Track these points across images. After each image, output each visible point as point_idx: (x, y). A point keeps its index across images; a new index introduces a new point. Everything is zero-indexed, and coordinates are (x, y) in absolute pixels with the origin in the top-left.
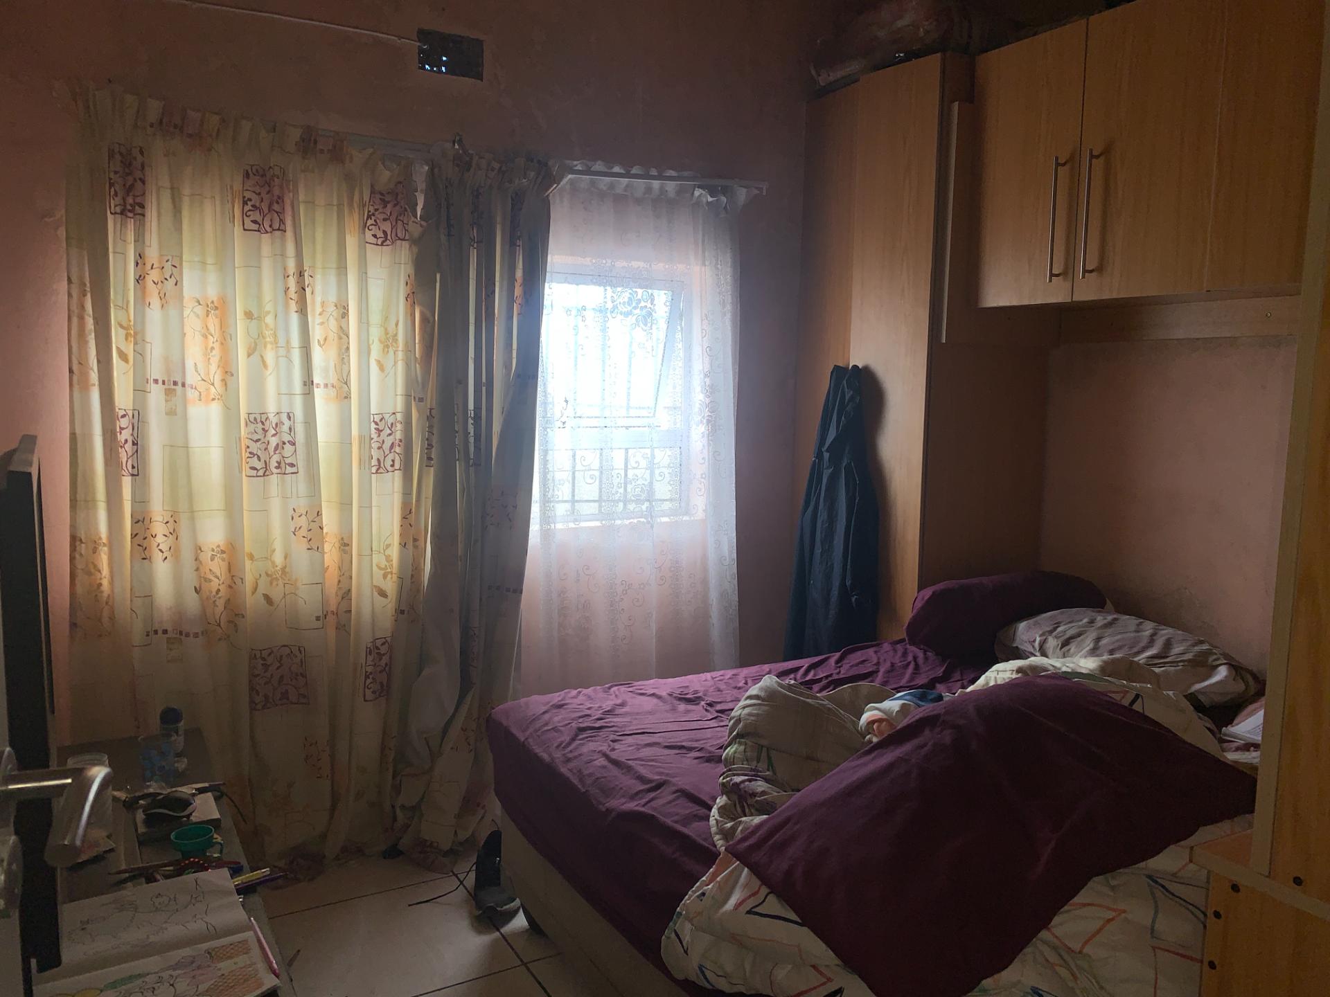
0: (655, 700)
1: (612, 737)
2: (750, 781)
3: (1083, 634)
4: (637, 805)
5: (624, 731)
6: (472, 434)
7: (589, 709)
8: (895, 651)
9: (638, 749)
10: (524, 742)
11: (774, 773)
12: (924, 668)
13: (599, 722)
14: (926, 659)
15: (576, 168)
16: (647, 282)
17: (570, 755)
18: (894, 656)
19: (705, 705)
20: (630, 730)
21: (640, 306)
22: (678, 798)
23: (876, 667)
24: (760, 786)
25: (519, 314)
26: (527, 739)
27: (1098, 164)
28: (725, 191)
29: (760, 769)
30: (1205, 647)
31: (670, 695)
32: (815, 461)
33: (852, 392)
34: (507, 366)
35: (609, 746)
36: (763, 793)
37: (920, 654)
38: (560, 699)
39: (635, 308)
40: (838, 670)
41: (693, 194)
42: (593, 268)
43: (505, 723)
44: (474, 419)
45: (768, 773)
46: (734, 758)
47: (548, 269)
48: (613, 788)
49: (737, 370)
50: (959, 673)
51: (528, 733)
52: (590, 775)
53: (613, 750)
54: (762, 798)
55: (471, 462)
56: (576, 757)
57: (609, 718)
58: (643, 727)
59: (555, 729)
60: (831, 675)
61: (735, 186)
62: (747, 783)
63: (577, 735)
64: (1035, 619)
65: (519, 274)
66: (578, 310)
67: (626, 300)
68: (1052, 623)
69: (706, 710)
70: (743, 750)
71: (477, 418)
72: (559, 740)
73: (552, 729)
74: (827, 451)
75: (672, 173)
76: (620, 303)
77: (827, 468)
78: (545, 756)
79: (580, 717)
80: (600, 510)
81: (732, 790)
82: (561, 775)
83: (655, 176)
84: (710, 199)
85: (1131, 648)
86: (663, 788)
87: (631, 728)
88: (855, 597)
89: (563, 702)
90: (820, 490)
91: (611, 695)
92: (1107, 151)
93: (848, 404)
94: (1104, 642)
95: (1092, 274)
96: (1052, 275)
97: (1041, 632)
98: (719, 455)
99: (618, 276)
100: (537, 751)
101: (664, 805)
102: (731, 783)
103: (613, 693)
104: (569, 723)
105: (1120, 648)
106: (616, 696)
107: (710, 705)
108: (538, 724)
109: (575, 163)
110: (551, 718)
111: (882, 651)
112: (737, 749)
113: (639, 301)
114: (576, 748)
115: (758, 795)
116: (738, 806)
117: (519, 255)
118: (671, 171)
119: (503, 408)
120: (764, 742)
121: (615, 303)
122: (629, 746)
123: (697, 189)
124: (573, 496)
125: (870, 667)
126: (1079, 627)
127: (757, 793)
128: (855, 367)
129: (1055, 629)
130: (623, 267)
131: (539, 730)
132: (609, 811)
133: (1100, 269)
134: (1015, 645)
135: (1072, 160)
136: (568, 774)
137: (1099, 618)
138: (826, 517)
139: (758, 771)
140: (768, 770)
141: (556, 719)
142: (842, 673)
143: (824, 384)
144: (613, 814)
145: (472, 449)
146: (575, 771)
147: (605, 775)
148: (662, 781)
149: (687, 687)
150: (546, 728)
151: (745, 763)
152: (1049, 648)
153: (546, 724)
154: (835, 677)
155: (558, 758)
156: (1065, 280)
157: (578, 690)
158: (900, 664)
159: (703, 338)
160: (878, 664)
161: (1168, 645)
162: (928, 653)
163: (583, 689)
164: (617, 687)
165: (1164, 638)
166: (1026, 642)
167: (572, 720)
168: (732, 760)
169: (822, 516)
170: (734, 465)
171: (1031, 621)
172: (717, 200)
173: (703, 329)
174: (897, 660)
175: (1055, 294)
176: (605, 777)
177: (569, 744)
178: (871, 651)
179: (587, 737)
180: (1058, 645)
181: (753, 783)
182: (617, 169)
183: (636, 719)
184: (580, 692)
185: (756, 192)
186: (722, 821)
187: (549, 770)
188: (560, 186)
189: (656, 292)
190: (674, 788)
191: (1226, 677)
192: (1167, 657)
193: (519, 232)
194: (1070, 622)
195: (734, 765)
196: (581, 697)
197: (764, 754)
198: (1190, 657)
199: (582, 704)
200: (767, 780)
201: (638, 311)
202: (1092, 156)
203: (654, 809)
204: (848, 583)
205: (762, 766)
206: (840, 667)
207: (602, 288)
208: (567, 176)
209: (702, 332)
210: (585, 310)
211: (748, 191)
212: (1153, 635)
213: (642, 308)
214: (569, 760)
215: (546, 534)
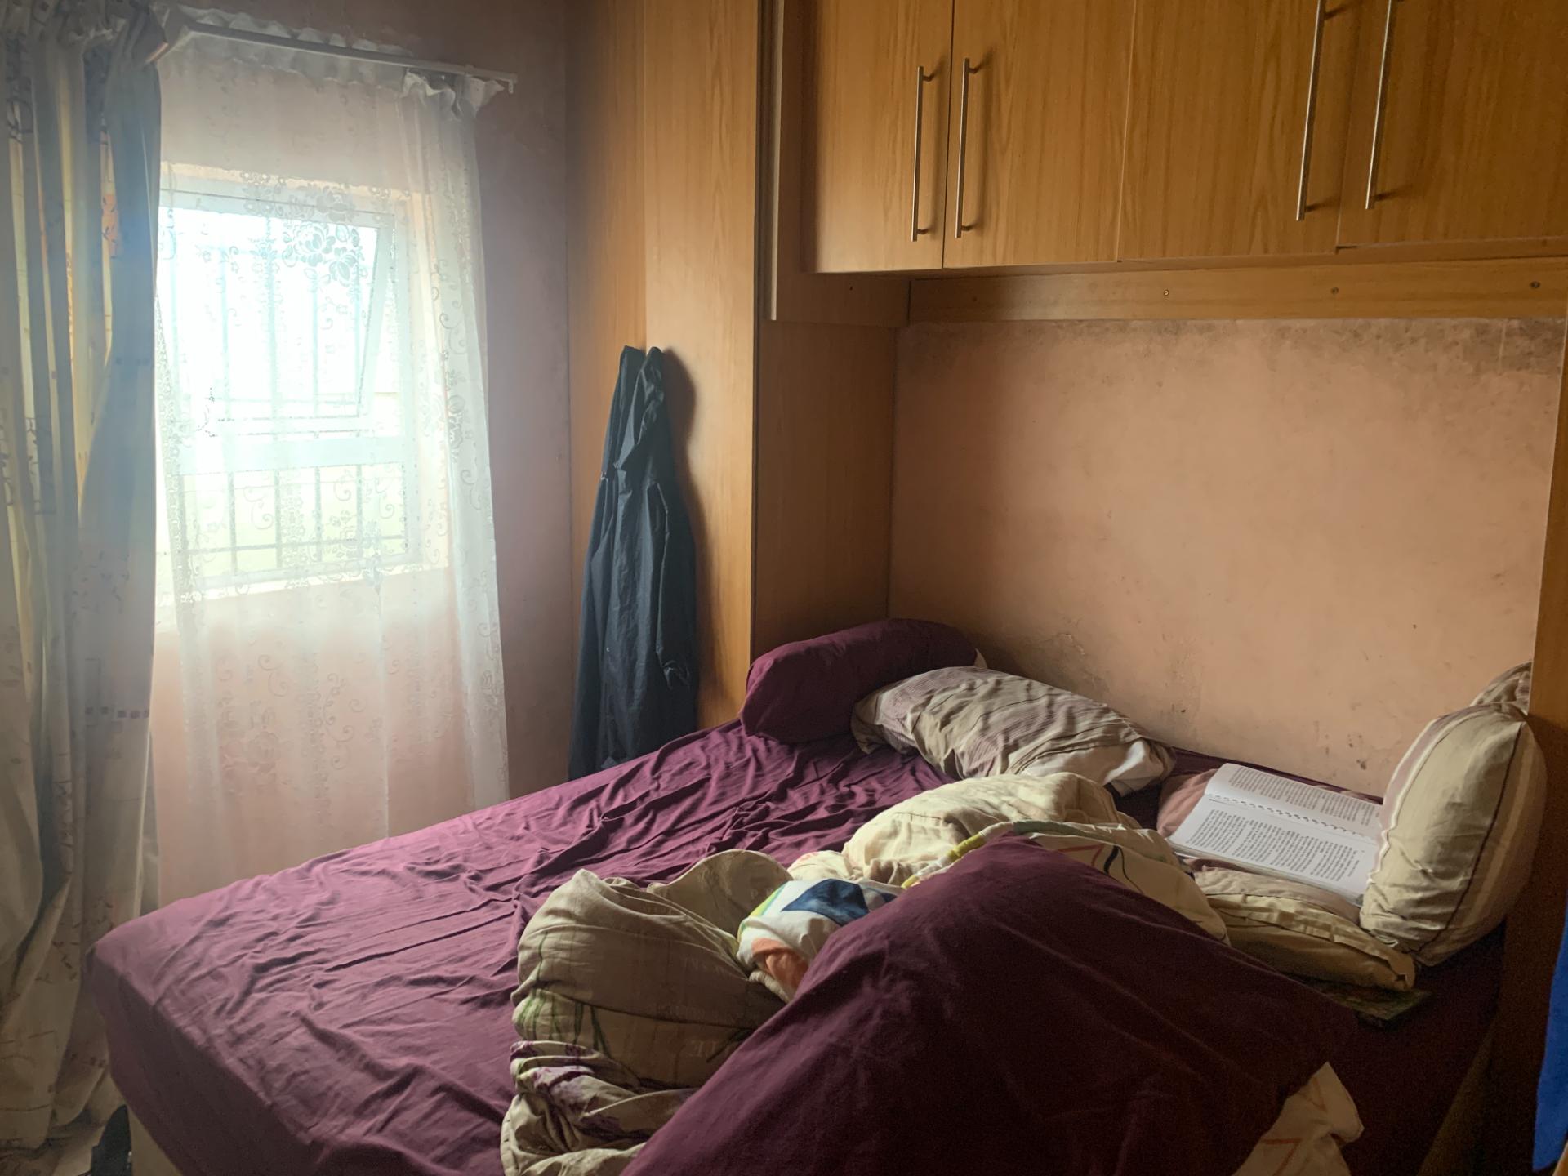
0: (385, 882)
1: (319, 976)
2: (569, 1077)
3: (965, 706)
4: (369, 1131)
5: (337, 958)
6: (35, 459)
7: (275, 918)
8: (728, 743)
9: (364, 996)
10: (155, 1007)
11: (606, 1051)
12: (768, 766)
13: (293, 944)
14: (769, 750)
15: (203, 22)
16: (344, 213)
17: (242, 1029)
18: (727, 753)
19: (469, 881)
20: (349, 954)
21: (334, 247)
22: (438, 1106)
23: (706, 772)
24: (587, 1086)
25: (113, 258)
26: (160, 1000)
27: (976, 79)
28: (452, 81)
29: (583, 1047)
30: (1112, 717)
31: (411, 869)
32: (605, 480)
33: (652, 387)
34: (96, 343)
35: (313, 998)
36: (595, 1102)
37: (761, 747)
38: (222, 905)
39: (327, 251)
40: (655, 785)
41: (403, 82)
42: (245, 187)
43: (119, 967)
44: (37, 433)
45: (596, 1055)
46: (534, 1027)
47: (163, 183)
48: (324, 1094)
49: (486, 349)
50: (812, 769)
51: (162, 986)
52: (280, 1069)
53: (321, 1005)
54: (594, 1112)
55: (38, 506)
56: (251, 1032)
57: (308, 933)
58: (370, 942)
59: (214, 974)
60: (647, 794)
61: (468, 76)
62: (564, 1083)
63: (253, 982)
64: (900, 686)
65: (109, 189)
66: (224, 253)
67: (311, 238)
68: (925, 691)
69: (472, 890)
70: (549, 1011)
71: (43, 432)
72: (222, 996)
73: (209, 973)
74: (623, 468)
75: (370, 46)
76: (301, 244)
77: (623, 492)
78: (194, 1032)
79: (259, 940)
80: (280, 561)
81: (538, 1095)
82: (226, 1074)
83: (342, 48)
84: (431, 92)
85: (1029, 725)
86: (413, 1084)
87: (349, 949)
88: (670, 669)
89: (229, 912)
90: (615, 520)
91: (311, 882)
92: (987, 63)
93: (649, 402)
94: (993, 719)
95: (970, 232)
96: (917, 232)
97: (912, 706)
98: (469, 476)
99: (293, 201)
100: (181, 1024)
101: (417, 1124)
102: (536, 1084)
103: (314, 878)
104: (241, 957)
105: (1016, 726)
106: (321, 883)
107: (476, 878)
108: (181, 967)
109: (201, 12)
110: (206, 950)
111: (711, 746)
112: (538, 1008)
113: (332, 240)
114: (252, 1012)
115: (585, 1107)
116: (550, 1125)
117: (107, 157)
118: (366, 42)
119: (93, 414)
120: (587, 995)
121: (292, 244)
122: (349, 992)
123: (409, 74)
124: (234, 540)
125: (698, 773)
126: (958, 697)
127: (583, 1103)
128: (655, 350)
129: (928, 700)
130: (301, 188)
131: (183, 979)
132: (318, 1145)
133: (979, 225)
134: (878, 723)
135: (940, 74)
136: (240, 1071)
137: (979, 682)
138: (624, 562)
139: (580, 1052)
140: (596, 1048)
141: (215, 951)
142: (662, 787)
143: (611, 374)
144: (326, 1152)
145: (36, 482)
146: (251, 1062)
147: (307, 1066)
148: (409, 1070)
149: (437, 848)
150: (196, 974)
151: (555, 1035)
152: (925, 728)
153: (197, 965)
154: (654, 796)
155: (220, 1036)
156: (933, 238)
157: (256, 879)
158: (737, 764)
159: (434, 300)
160: (708, 766)
161: (1071, 719)
162: (770, 742)
163: (266, 877)
164: (321, 865)
165: (1064, 708)
166: (893, 720)
167: (245, 948)
168: (531, 1029)
169: (619, 561)
170: (489, 489)
171: (896, 690)
172: (442, 94)
173: (433, 288)
174: (732, 757)
175: (921, 257)
176: (306, 1072)
177: (240, 1003)
178: (696, 746)
179: (272, 984)
180: (937, 724)
181: (574, 1081)
182: (274, 30)
183: (356, 927)
184: (258, 884)
185: (499, 88)
186: (525, 1158)
187: (205, 1060)
188: (174, 49)
189: (362, 231)
190: (433, 1084)
191: (1144, 758)
192: (1073, 736)
193: (103, 120)
194: (944, 690)
195: (535, 1039)
196: (261, 896)
197: (587, 1017)
198: (1101, 735)
199: (262, 911)
200: (597, 1070)
201: (331, 256)
202: (968, 70)
203: (400, 1135)
204: (659, 651)
205: (585, 1039)
206: (658, 778)
207: (264, 219)
208: (186, 34)
209: (433, 293)
210: (235, 253)
211: (486, 86)
212: (1050, 705)
213: (338, 251)
214: (239, 1040)
215: (187, 612)
